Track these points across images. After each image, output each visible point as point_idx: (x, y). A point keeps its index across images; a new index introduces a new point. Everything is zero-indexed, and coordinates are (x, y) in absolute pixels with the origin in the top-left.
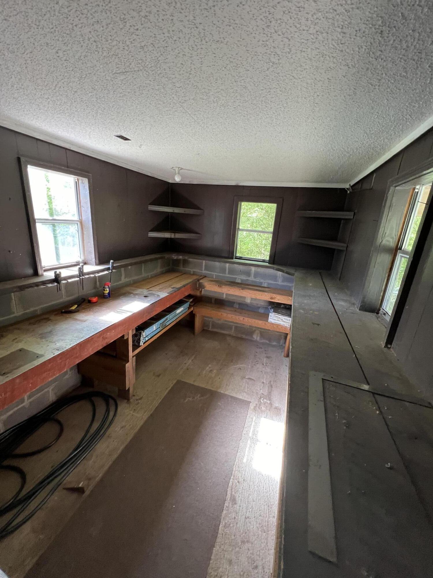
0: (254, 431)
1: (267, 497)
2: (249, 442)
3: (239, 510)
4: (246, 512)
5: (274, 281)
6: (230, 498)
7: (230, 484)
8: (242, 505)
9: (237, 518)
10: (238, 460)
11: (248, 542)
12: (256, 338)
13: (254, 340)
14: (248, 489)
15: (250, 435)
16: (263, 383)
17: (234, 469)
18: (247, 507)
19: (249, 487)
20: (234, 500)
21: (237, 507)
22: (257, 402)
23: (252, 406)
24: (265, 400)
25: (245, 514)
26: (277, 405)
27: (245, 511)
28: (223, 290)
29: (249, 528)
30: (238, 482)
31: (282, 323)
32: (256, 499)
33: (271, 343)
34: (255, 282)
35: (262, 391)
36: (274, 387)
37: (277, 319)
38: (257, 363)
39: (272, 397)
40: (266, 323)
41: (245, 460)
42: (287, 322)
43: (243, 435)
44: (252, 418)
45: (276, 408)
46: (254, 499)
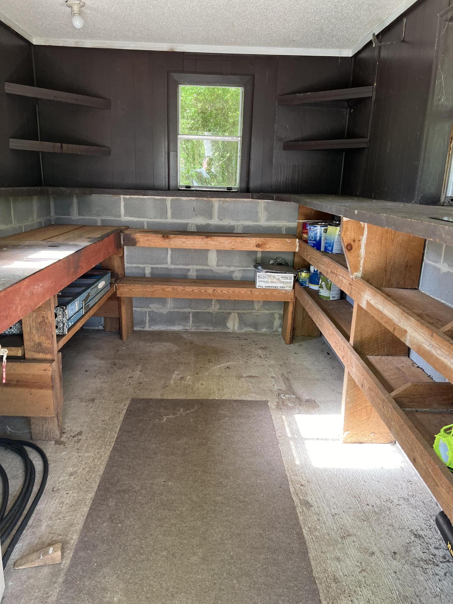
0: (291, 431)
1: (348, 489)
2: (292, 443)
3: (320, 511)
4: (330, 510)
5: (254, 221)
6: (300, 503)
7: (292, 490)
8: (320, 505)
9: (321, 518)
10: (288, 464)
11: (349, 535)
12: (231, 327)
13: (230, 331)
14: (319, 489)
15: (289, 435)
16: (273, 377)
17: (288, 475)
18: (329, 506)
19: (320, 487)
20: (307, 504)
21: (315, 509)
22: (277, 400)
23: (272, 405)
24: (287, 396)
25: (330, 512)
26: (308, 398)
27: (327, 509)
28: (172, 242)
29: (342, 524)
30: (302, 485)
31: (279, 285)
32: (336, 495)
33: (258, 332)
34: (223, 227)
35: (276, 386)
36: (291, 379)
37: (270, 280)
38: (250, 356)
39: (295, 391)
40: (253, 290)
41: (297, 462)
42: (287, 283)
43: (278, 437)
44: (282, 418)
45: (308, 401)
46: (333, 495)
